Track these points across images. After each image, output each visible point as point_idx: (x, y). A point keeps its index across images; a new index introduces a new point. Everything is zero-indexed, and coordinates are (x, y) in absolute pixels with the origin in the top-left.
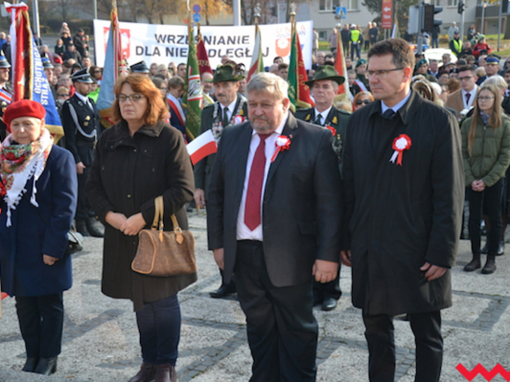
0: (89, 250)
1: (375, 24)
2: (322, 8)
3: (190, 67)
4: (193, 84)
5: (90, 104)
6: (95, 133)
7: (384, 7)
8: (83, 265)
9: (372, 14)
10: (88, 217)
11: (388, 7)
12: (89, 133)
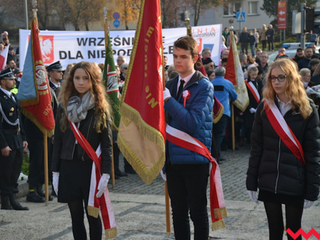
0: (10, 220)
1: (271, 26)
2: (226, 13)
3: (108, 65)
4: (112, 79)
5: (13, 98)
6: (18, 122)
7: (280, 11)
8: (4, 233)
9: (270, 17)
10: (12, 193)
11: (283, 11)
12: (14, 122)
